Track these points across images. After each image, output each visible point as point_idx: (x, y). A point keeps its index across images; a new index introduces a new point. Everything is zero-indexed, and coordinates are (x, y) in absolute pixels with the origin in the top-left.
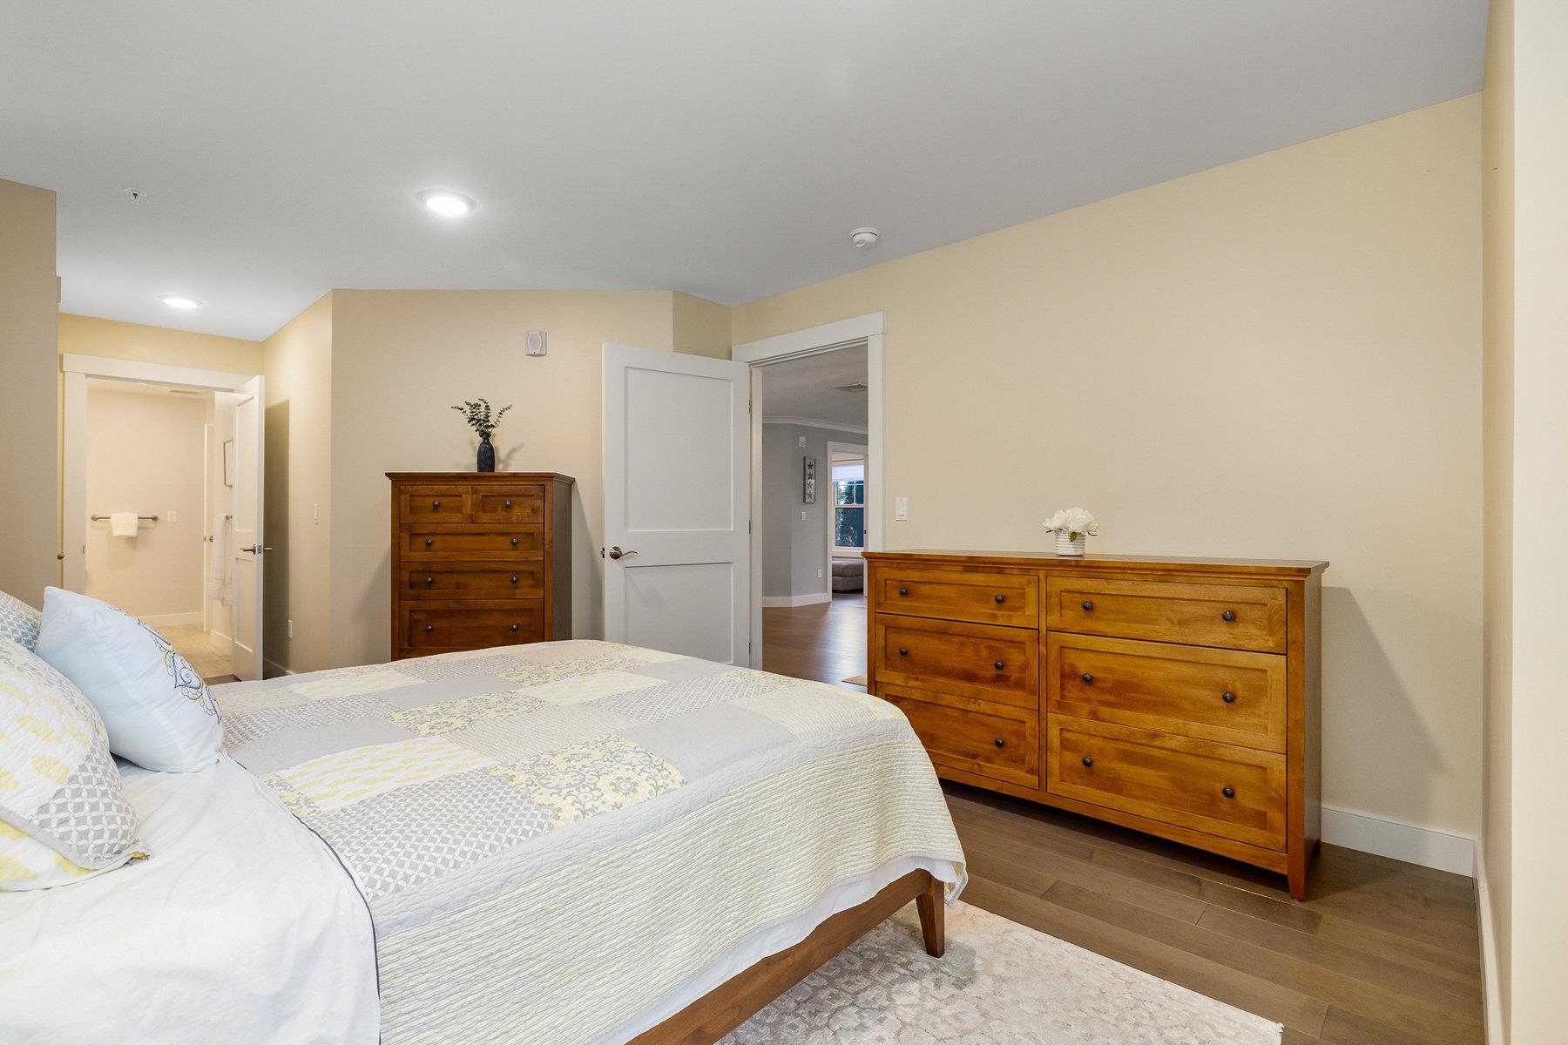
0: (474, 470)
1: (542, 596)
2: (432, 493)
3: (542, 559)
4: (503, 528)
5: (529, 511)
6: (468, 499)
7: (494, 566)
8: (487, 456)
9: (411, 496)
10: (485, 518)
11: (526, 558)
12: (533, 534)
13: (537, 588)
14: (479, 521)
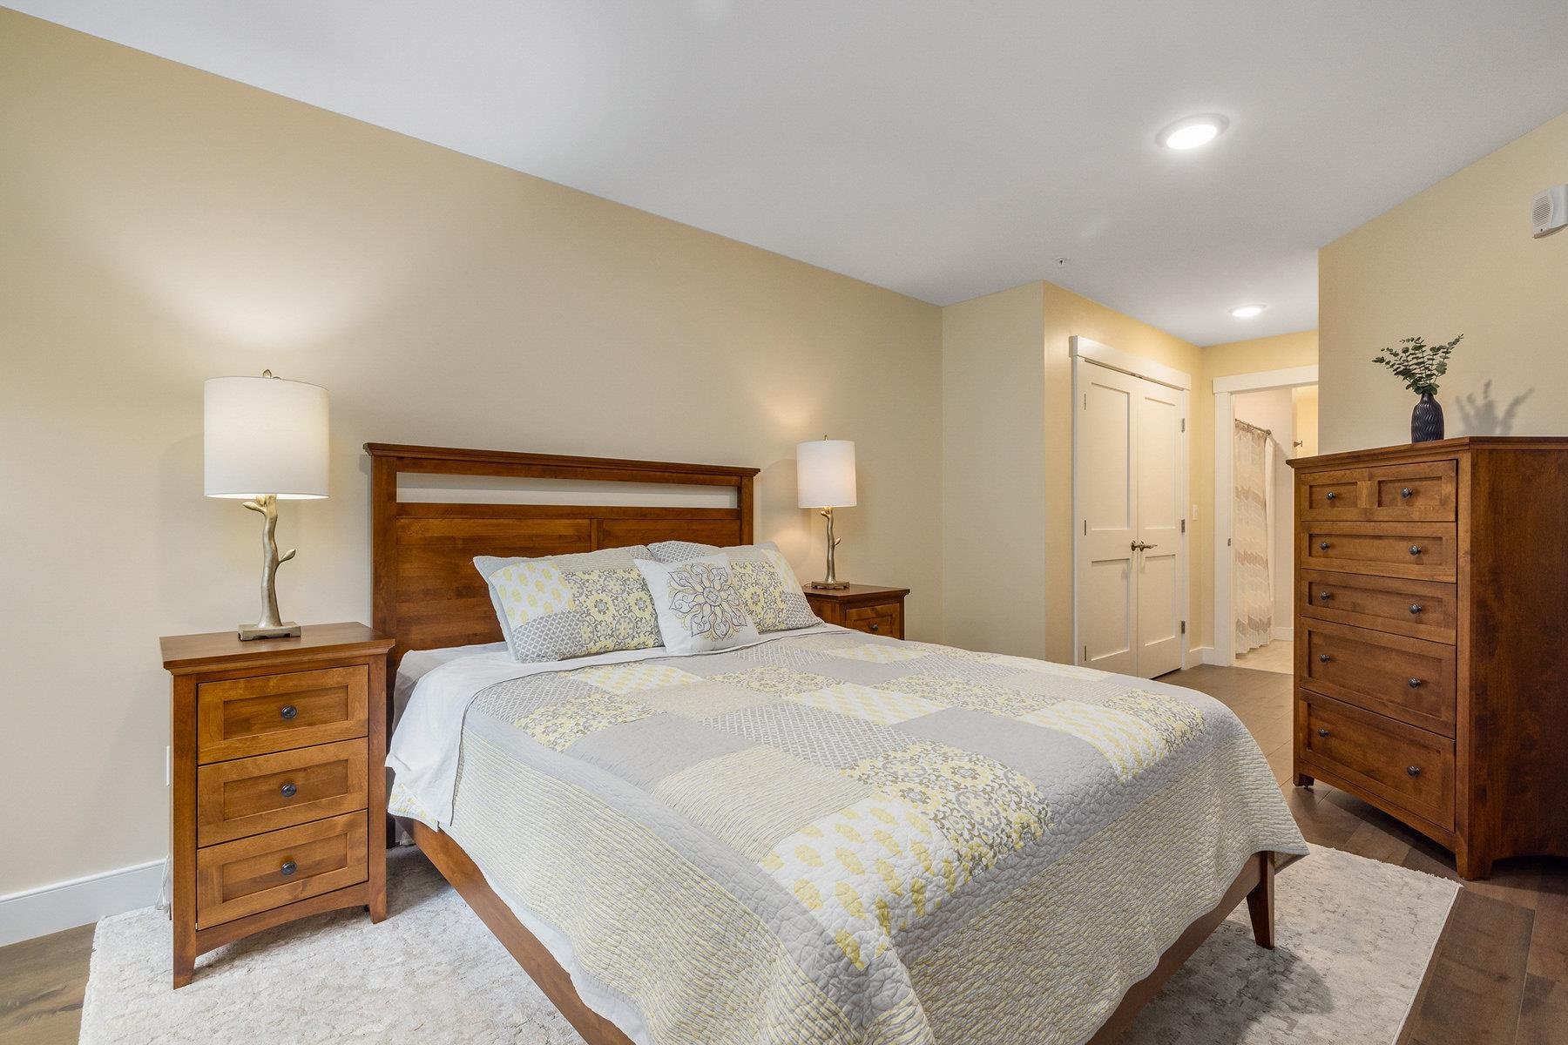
0: (1406, 439)
1: (1452, 641)
2: (1329, 482)
3: (1453, 579)
4: (1401, 528)
5: (1437, 503)
6: (1365, 488)
7: (1397, 585)
8: (1428, 422)
9: (1311, 487)
10: (1382, 514)
11: (1432, 577)
12: (1441, 538)
13: (1447, 626)
14: (1375, 519)
